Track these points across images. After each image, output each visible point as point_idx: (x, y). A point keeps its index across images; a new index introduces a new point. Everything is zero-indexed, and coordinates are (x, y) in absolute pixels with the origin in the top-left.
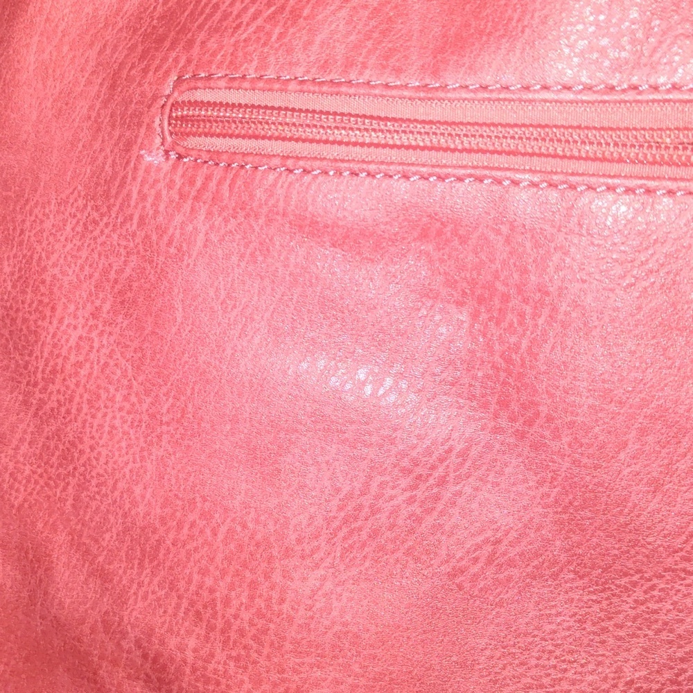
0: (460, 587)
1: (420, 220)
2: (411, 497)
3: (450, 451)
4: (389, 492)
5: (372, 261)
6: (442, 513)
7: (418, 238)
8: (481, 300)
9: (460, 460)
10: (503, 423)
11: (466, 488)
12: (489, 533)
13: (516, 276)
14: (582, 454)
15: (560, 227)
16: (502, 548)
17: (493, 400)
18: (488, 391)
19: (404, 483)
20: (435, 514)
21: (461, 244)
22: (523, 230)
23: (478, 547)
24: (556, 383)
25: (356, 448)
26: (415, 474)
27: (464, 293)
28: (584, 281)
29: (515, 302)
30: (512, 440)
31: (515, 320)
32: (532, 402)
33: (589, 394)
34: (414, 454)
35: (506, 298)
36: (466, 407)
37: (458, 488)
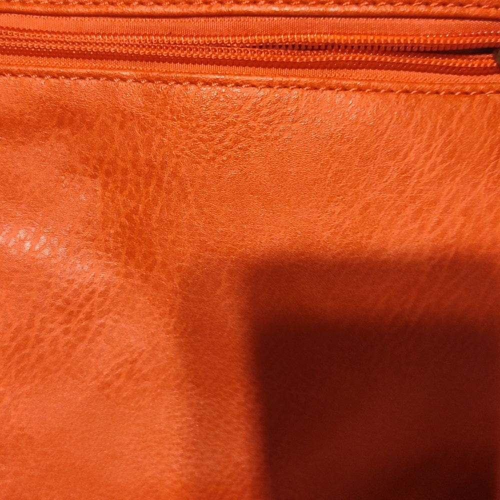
0: (108, 397)
1: (55, 111)
2: (67, 329)
3: (93, 292)
4: (50, 326)
5: (23, 143)
6: (91, 340)
7: (56, 125)
8: (108, 174)
9: (101, 299)
10: (132, 269)
11: (108, 320)
12: (127, 355)
13: (130, 153)
14: (189, 291)
15: (157, 114)
16: (137, 366)
17: (123, 251)
18: (119, 245)
19: (60, 318)
20: (86, 341)
21: (88, 129)
22: (132, 118)
23: (120, 366)
24: (165, 237)
25: (21, 292)
26: (68, 311)
27: (95, 168)
28: (178, 157)
29: (131, 175)
30: (139, 282)
31: (133, 189)
32: (150, 253)
33: (189, 245)
34: (66, 296)
35: (125, 172)
36: (104, 258)
37: (102, 321)
